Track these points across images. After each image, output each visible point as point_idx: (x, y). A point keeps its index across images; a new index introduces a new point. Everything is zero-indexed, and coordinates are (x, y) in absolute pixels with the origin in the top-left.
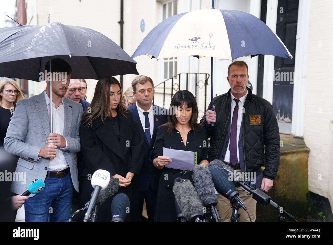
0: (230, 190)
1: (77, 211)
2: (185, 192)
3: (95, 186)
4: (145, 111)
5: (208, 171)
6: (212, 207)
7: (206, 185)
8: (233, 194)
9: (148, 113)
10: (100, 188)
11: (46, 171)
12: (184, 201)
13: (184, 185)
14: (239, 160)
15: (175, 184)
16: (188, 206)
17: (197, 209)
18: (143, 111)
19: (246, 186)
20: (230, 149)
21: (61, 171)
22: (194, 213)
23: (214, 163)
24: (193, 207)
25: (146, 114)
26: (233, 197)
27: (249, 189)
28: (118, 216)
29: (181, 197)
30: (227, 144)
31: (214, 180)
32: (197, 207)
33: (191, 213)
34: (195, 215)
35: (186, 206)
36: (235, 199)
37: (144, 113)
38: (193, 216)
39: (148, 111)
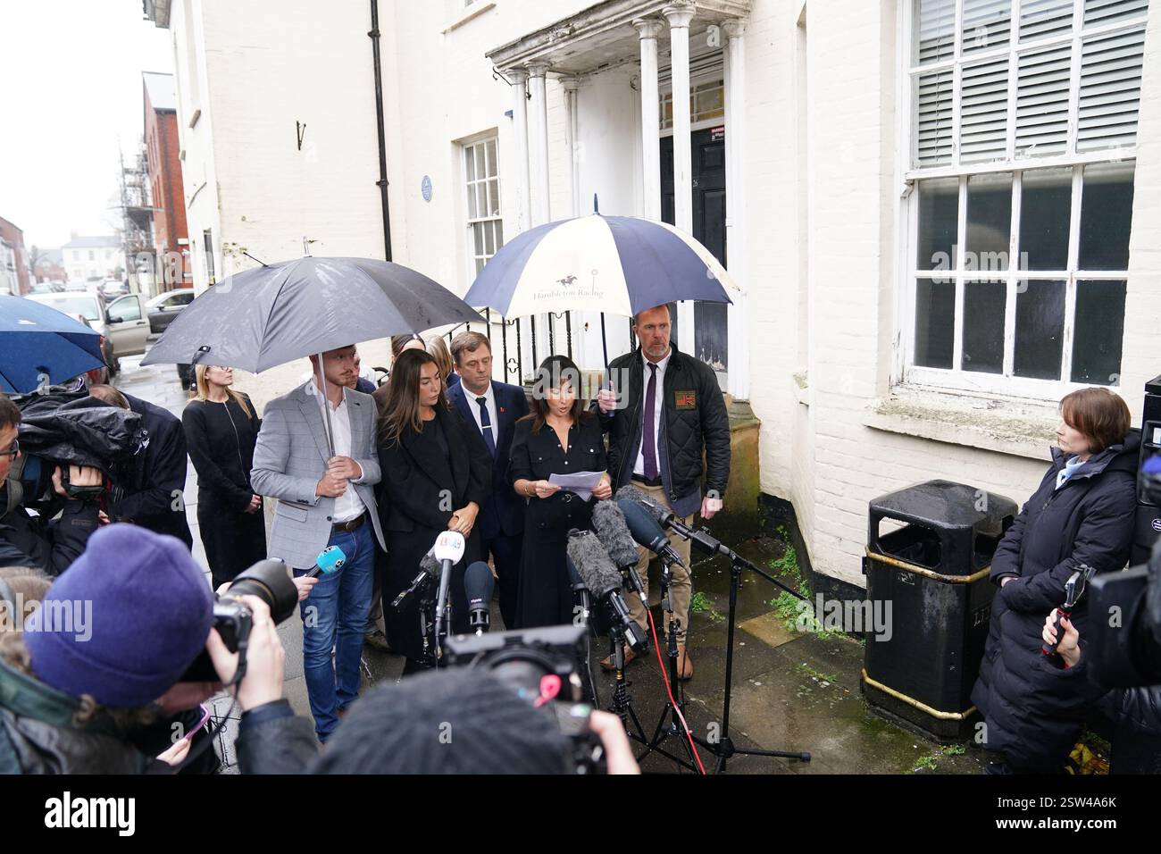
0: (657, 538)
1: (402, 595)
2: (590, 554)
3: (443, 560)
4: (479, 397)
5: (619, 510)
6: (631, 568)
7: (618, 535)
8: (662, 544)
9: (485, 399)
10: (451, 561)
11: (330, 524)
12: (589, 568)
13: (585, 542)
14: (659, 470)
15: (570, 541)
16: (596, 575)
17: (612, 579)
18: (476, 397)
19: (680, 527)
20: (643, 453)
21: (352, 521)
22: (608, 586)
23: (623, 493)
24: (605, 576)
25: (481, 402)
26: (662, 548)
27: (686, 531)
28: (480, 600)
29: (584, 563)
30: (639, 445)
31: (629, 525)
32: (611, 575)
33: (603, 586)
34: (609, 589)
35: (593, 576)
36: (665, 551)
37: (477, 400)
38: (606, 591)
39: (484, 396)
